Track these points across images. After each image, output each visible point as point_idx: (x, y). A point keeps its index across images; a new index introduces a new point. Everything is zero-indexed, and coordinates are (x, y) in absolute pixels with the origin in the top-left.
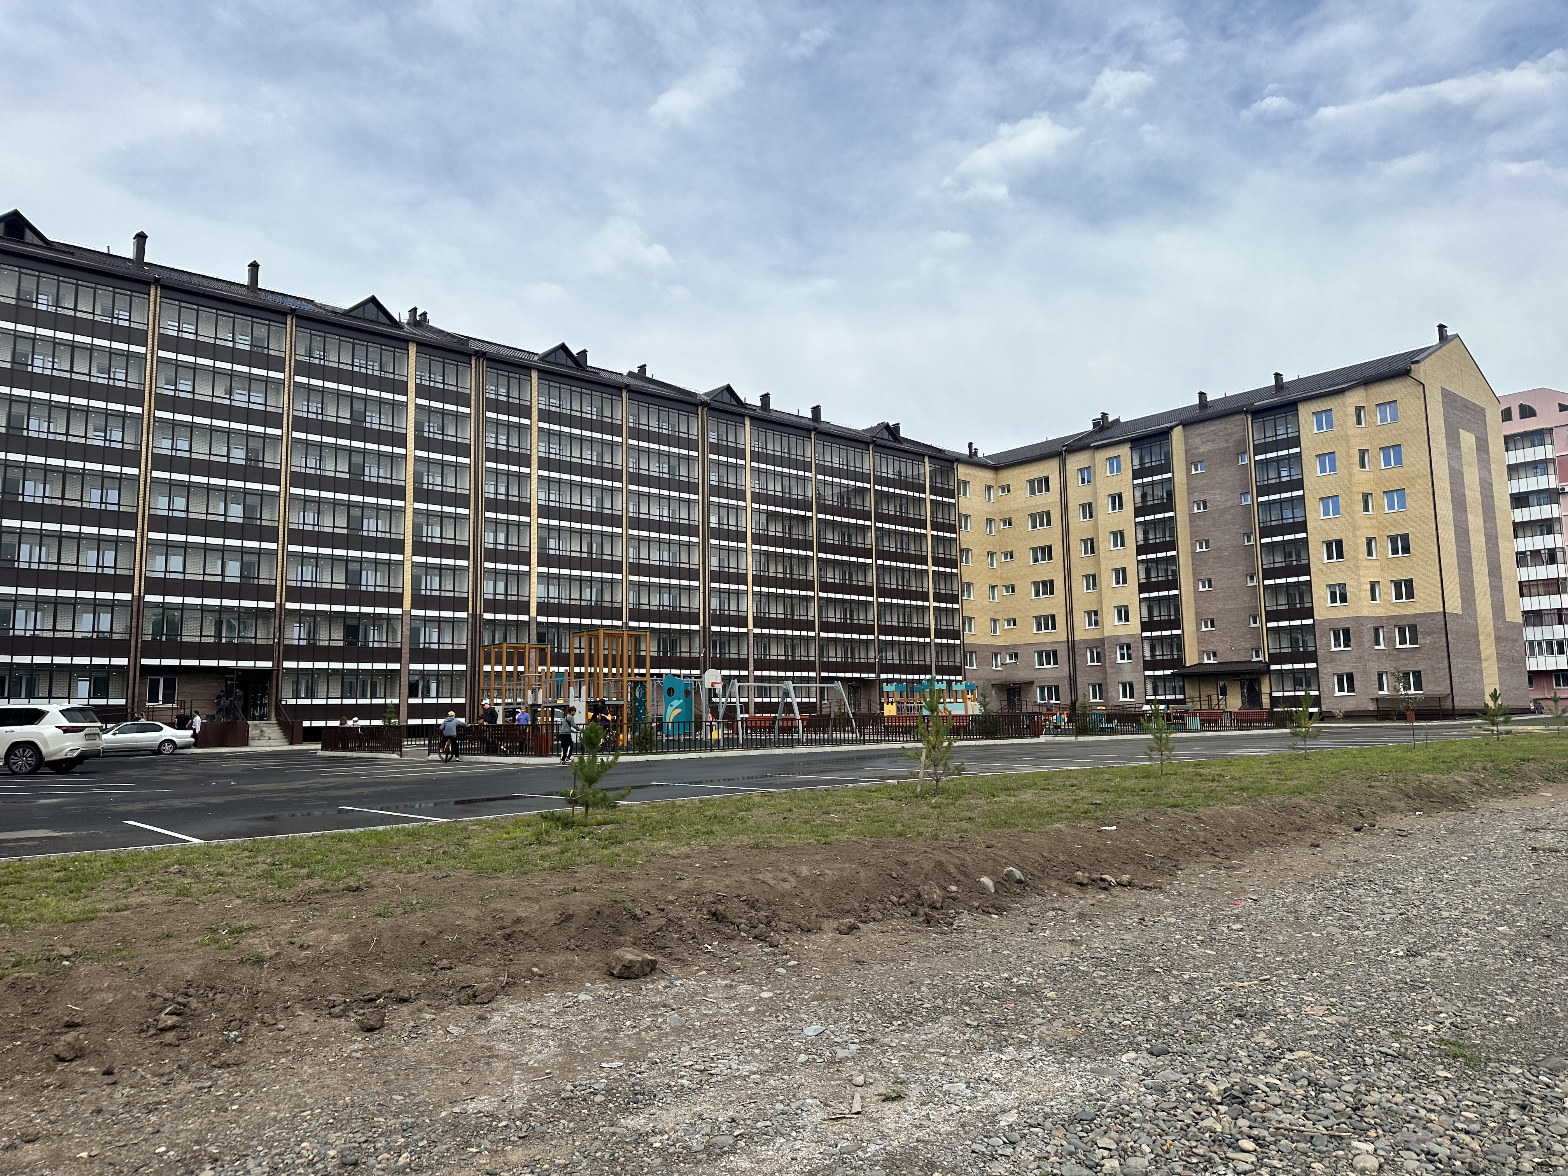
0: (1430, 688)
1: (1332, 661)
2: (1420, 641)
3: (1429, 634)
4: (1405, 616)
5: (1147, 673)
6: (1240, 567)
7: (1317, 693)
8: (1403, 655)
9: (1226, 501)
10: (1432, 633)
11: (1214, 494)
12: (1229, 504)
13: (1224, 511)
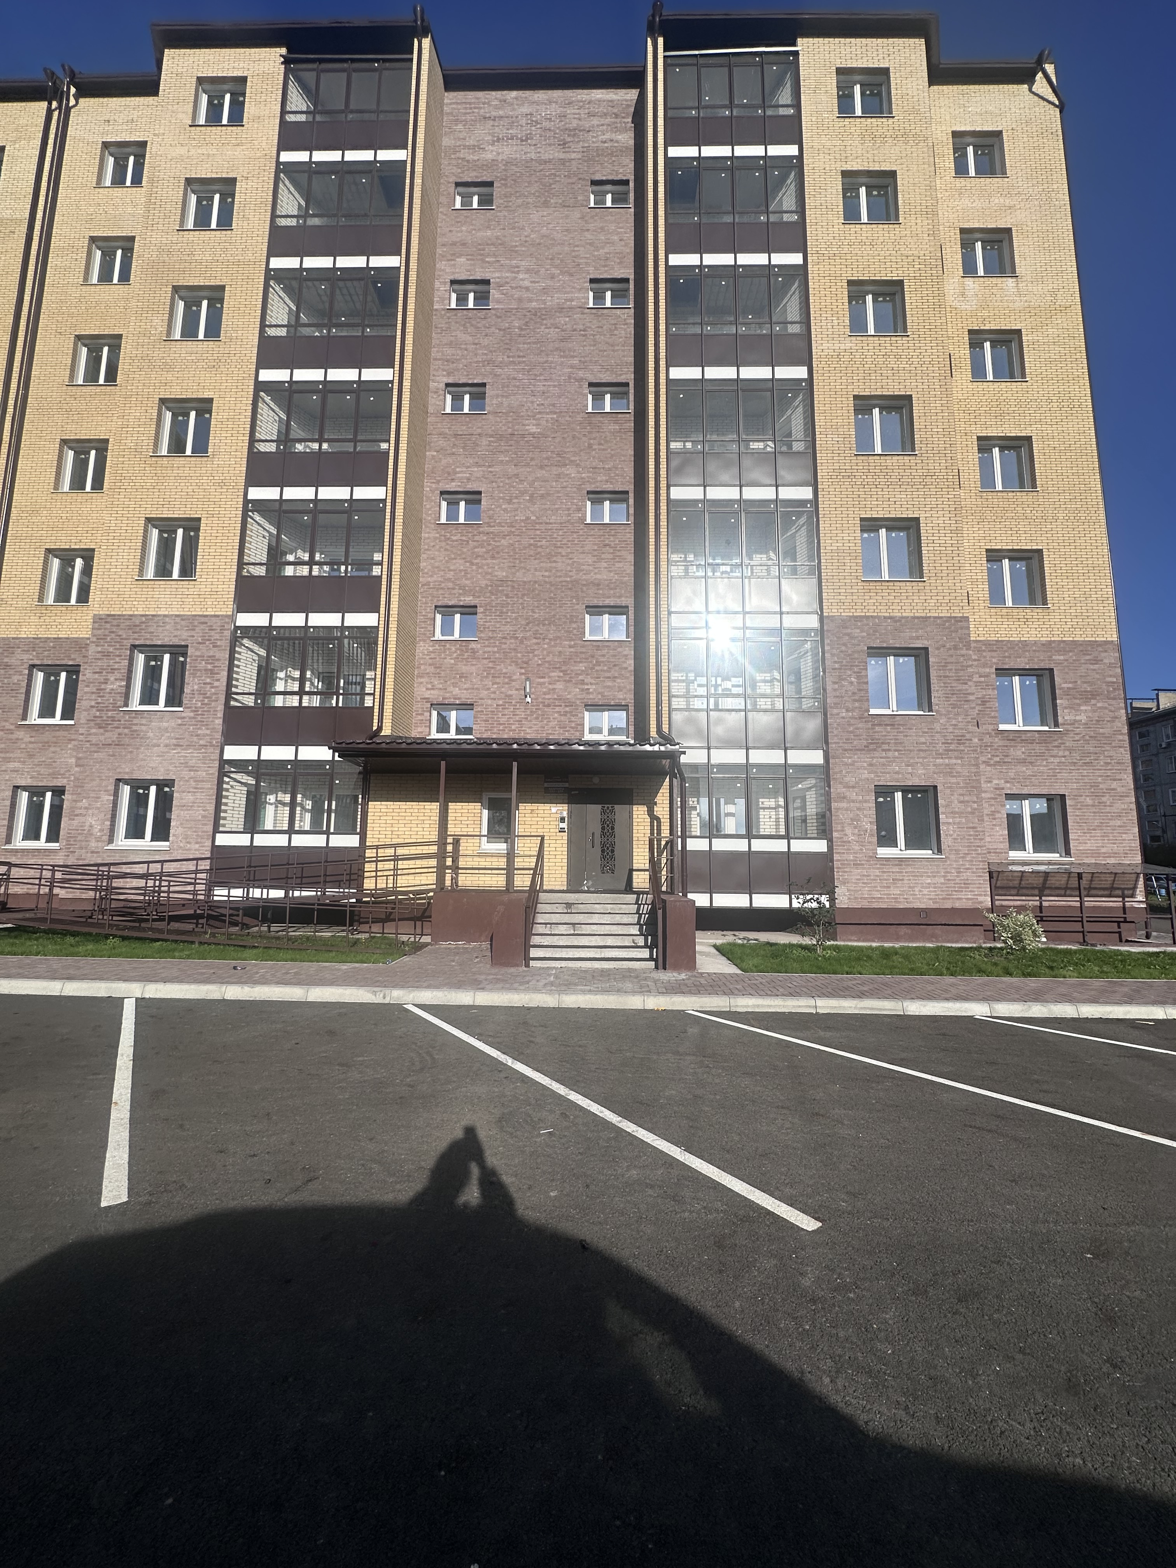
0: (1090, 845)
1: (873, 745)
2: (1064, 715)
3: (1089, 696)
4: (1025, 644)
5: (233, 752)
6: (571, 471)
7: (821, 846)
8: (1019, 752)
9: (545, 290)
10: (1094, 695)
11: (515, 269)
12: (556, 299)
13: (539, 315)
